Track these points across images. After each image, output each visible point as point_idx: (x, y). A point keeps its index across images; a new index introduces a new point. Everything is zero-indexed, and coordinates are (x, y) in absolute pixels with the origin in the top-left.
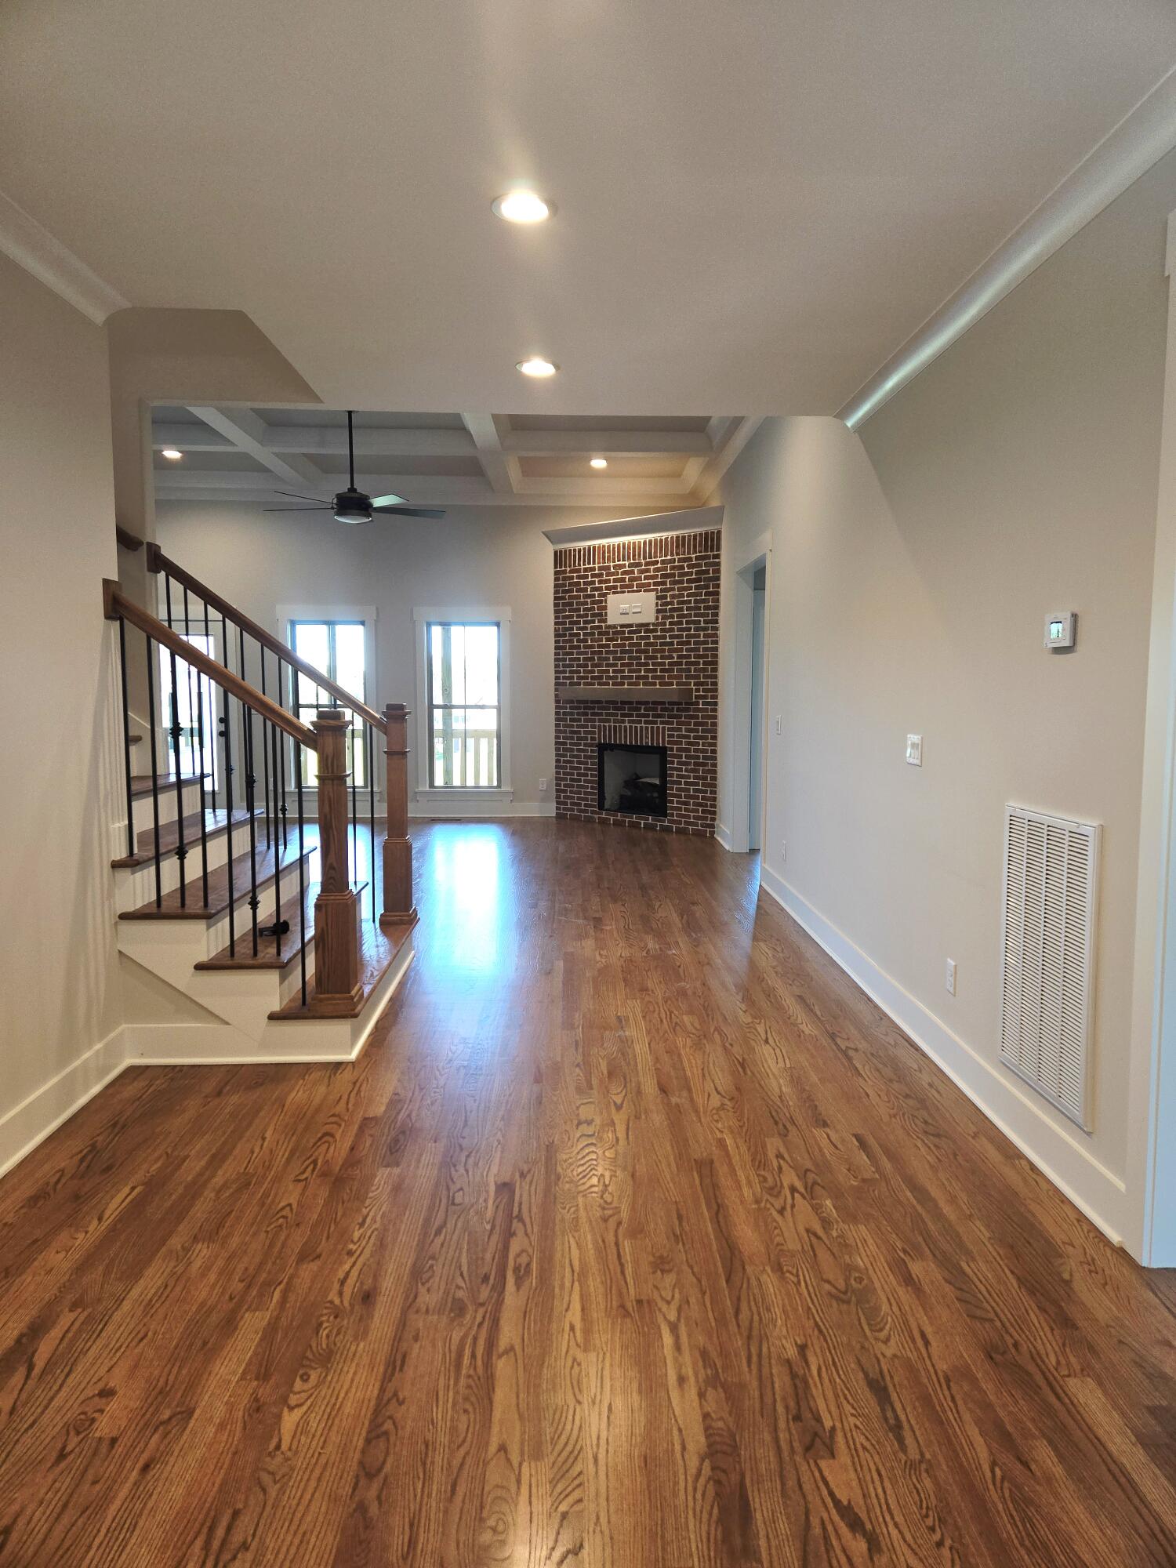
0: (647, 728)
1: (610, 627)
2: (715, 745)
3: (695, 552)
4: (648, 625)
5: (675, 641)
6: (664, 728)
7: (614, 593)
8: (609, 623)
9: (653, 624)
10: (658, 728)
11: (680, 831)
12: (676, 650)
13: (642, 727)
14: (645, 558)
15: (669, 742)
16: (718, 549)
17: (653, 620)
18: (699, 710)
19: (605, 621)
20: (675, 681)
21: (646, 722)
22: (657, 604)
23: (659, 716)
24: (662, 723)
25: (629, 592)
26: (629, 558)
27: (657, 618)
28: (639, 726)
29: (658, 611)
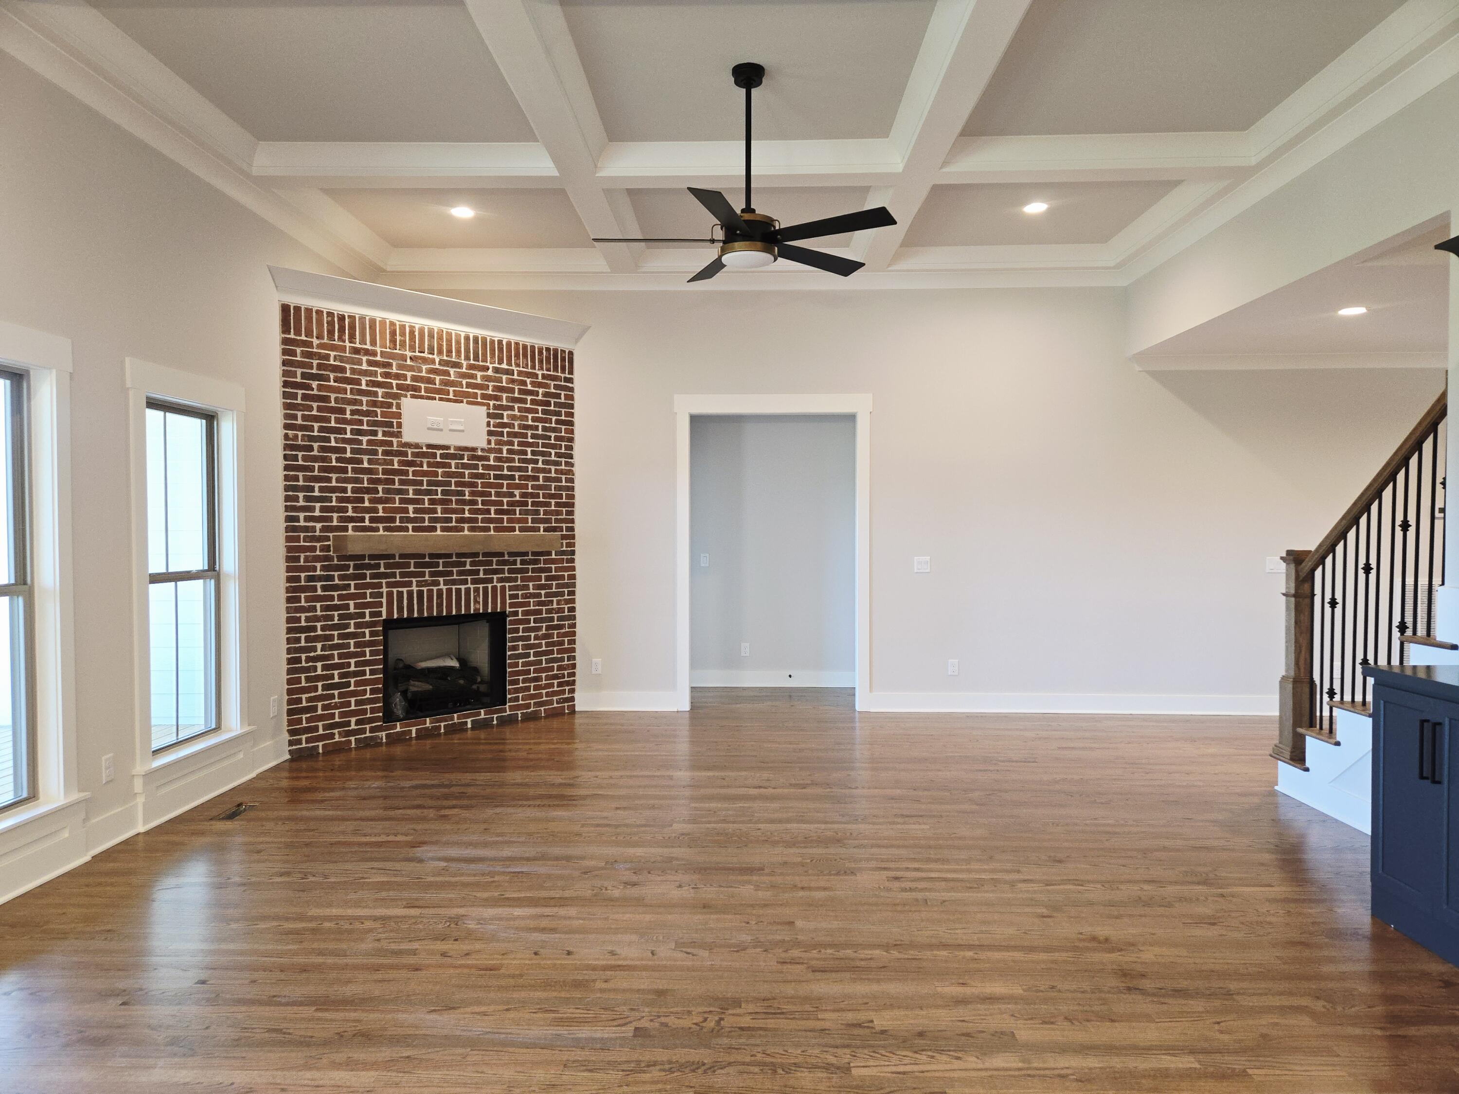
0: (477, 590)
1: (408, 445)
2: (573, 601)
3: (542, 369)
4: (474, 449)
5: (517, 474)
6: (503, 588)
7: (413, 396)
8: (406, 439)
9: (483, 450)
10: (494, 588)
11: (527, 718)
12: (518, 487)
13: (468, 591)
14: (467, 358)
15: (512, 605)
16: (571, 372)
17: (484, 445)
18: (553, 561)
19: (398, 435)
20: (517, 526)
21: (474, 582)
22: (488, 424)
23: (495, 572)
24: (500, 580)
25: (441, 399)
26: (440, 352)
27: (489, 442)
28: (463, 587)
29: (490, 433)
